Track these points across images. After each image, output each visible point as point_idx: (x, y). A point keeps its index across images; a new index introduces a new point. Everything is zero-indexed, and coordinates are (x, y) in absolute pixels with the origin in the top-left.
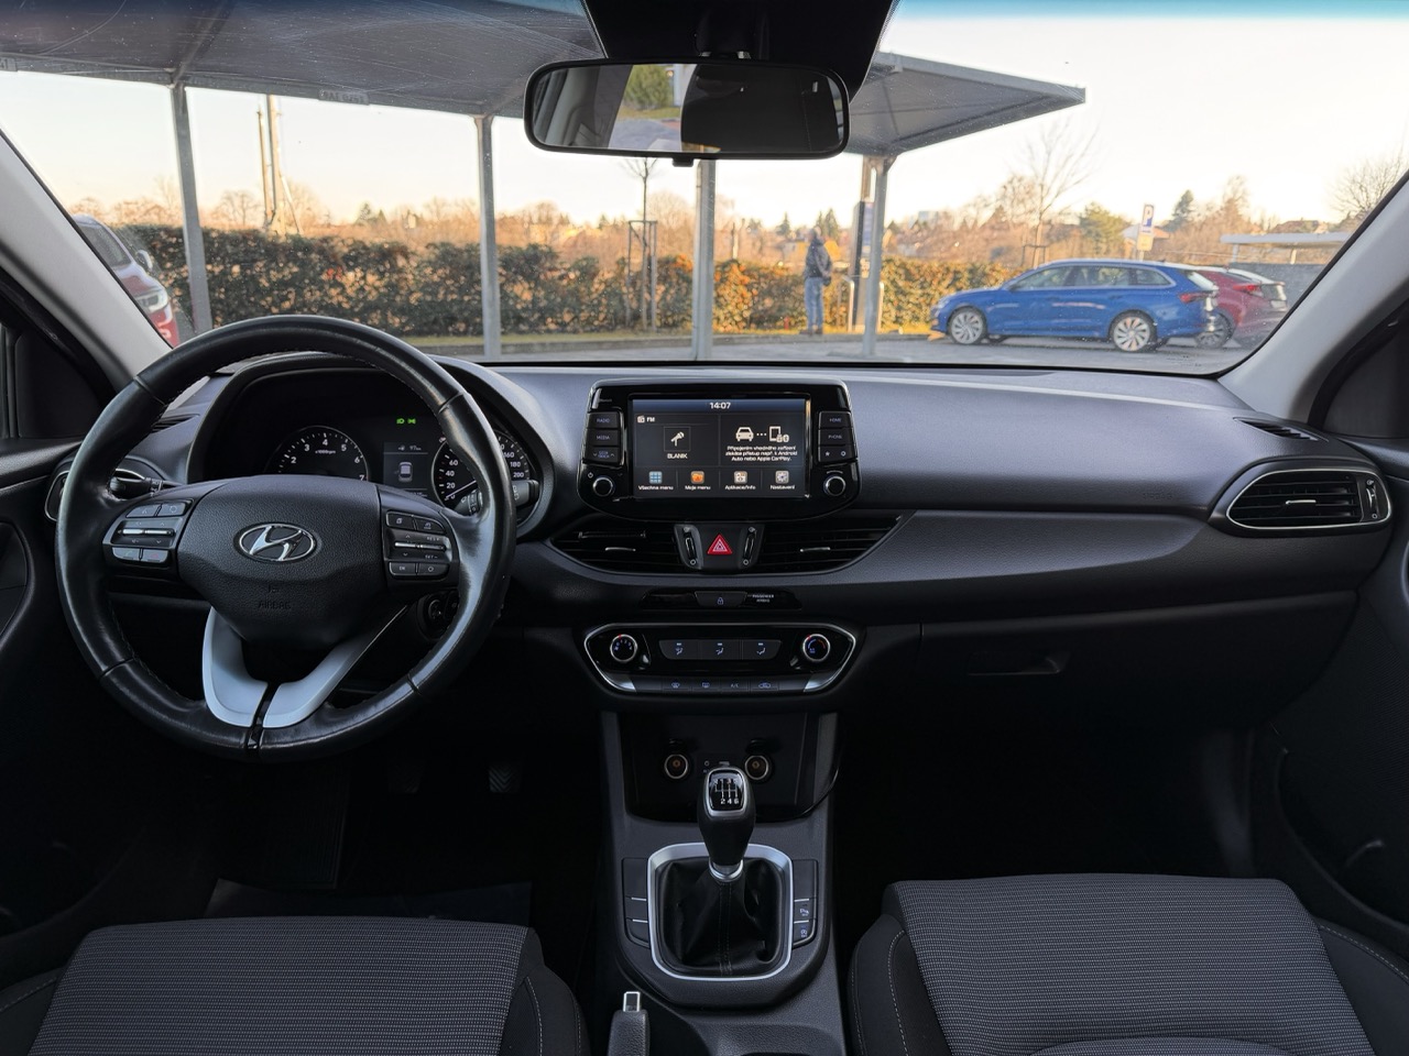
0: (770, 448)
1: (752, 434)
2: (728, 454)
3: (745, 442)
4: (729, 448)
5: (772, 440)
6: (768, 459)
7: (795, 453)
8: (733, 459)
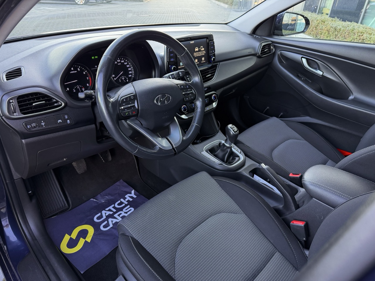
0: (201, 52)
1: (198, 49)
2: (194, 55)
3: (197, 51)
4: (194, 53)
5: (201, 50)
6: (201, 55)
7: (205, 53)
8: (195, 56)
